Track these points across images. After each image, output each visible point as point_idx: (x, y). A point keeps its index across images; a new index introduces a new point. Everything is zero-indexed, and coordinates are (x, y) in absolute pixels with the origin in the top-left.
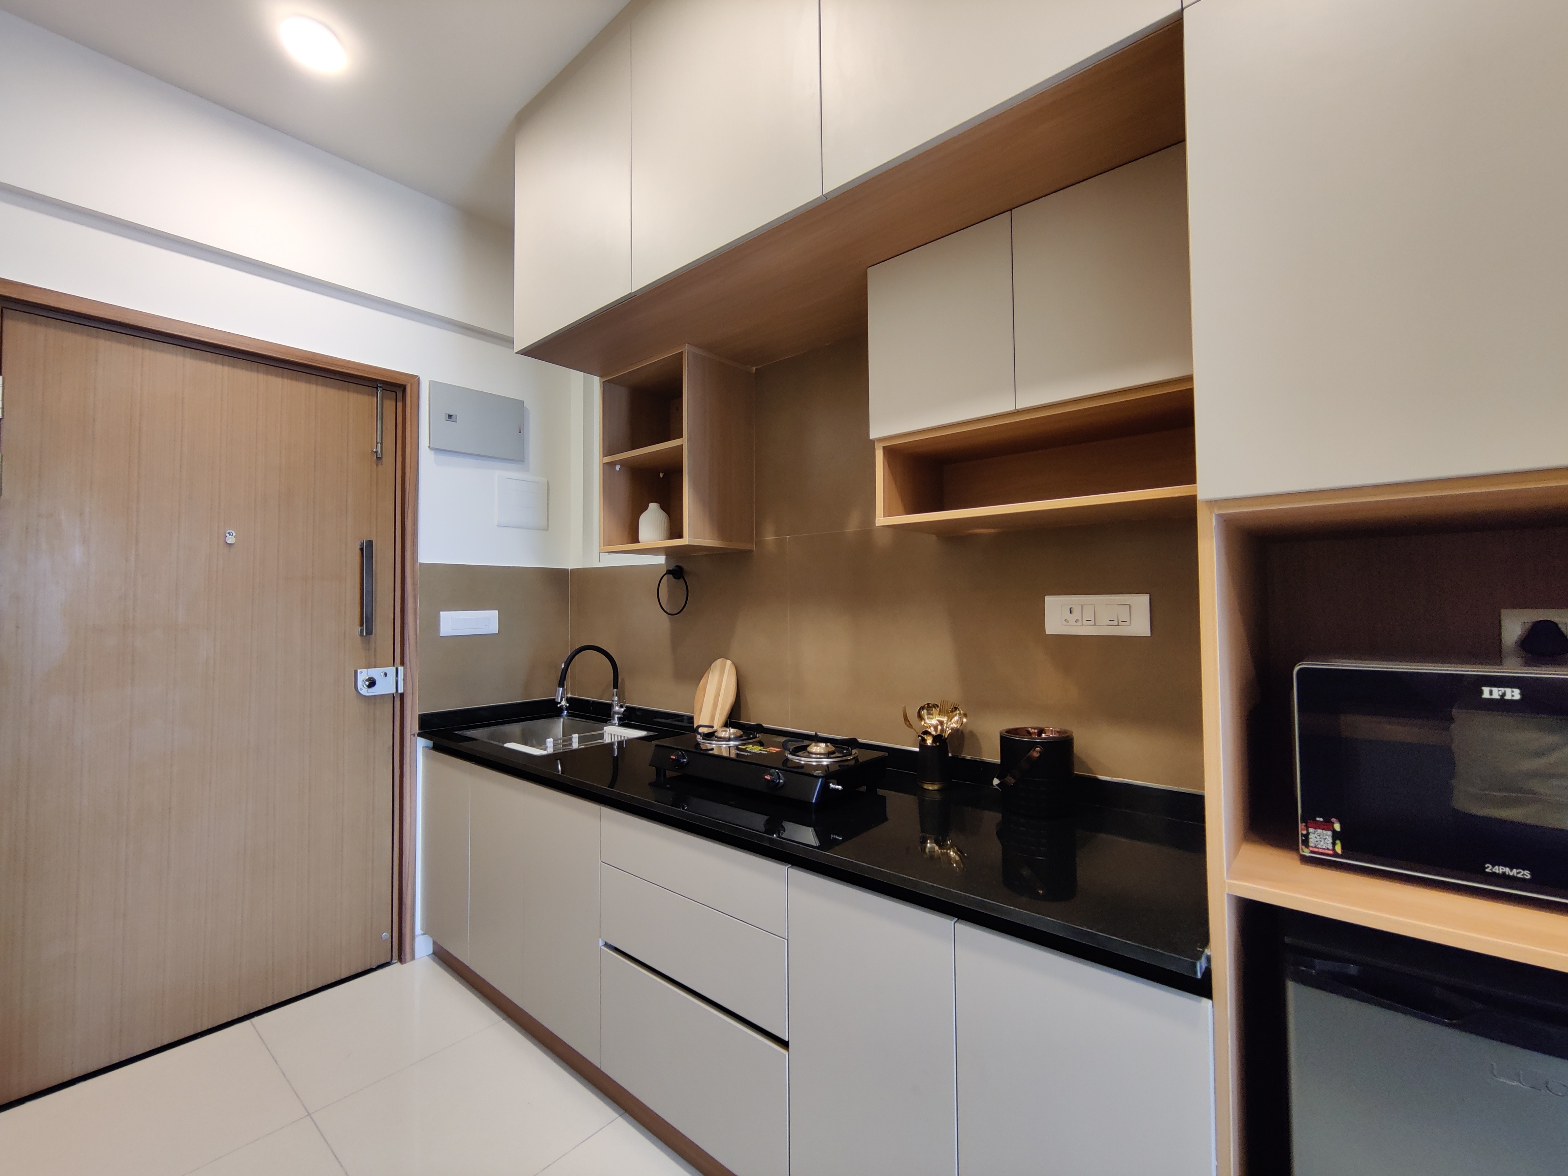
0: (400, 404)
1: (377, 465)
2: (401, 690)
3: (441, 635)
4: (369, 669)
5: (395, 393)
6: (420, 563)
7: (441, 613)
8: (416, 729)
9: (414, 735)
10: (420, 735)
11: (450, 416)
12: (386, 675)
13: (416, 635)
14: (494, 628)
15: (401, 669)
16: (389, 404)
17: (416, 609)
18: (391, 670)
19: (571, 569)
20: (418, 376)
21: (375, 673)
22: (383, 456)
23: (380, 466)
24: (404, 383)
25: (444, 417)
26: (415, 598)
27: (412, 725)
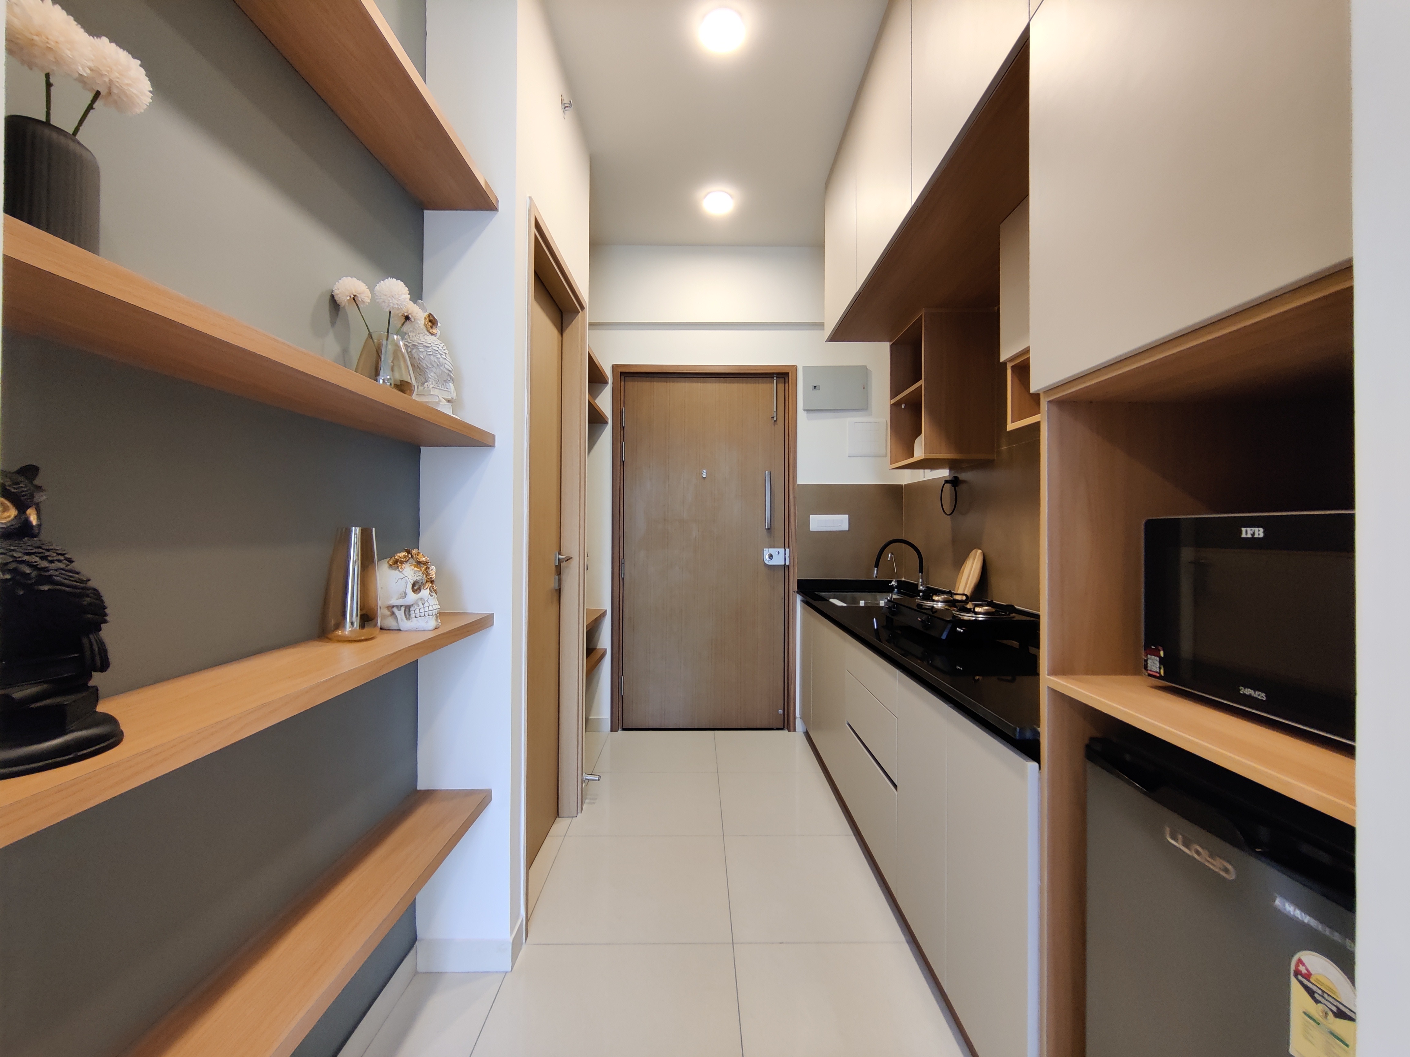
0: (787, 385)
1: (774, 425)
2: (787, 563)
3: (811, 530)
4: (770, 549)
5: (784, 379)
6: (798, 484)
7: (811, 516)
8: (796, 589)
9: (795, 592)
10: (797, 592)
11: (815, 387)
12: (779, 553)
13: (796, 529)
14: (845, 527)
15: (787, 550)
16: (781, 386)
17: (795, 513)
18: (782, 550)
19: (905, 485)
20: (795, 365)
21: (773, 551)
22: (778, 419)
23: (776, 426)
24: (788, 372)
25: (811, 388)
26: (795, 505)
27: (794, 586)
